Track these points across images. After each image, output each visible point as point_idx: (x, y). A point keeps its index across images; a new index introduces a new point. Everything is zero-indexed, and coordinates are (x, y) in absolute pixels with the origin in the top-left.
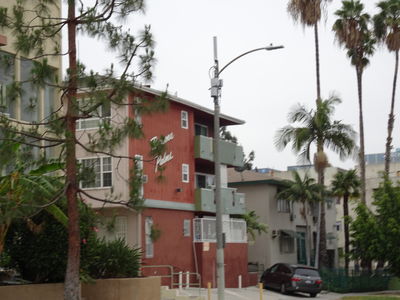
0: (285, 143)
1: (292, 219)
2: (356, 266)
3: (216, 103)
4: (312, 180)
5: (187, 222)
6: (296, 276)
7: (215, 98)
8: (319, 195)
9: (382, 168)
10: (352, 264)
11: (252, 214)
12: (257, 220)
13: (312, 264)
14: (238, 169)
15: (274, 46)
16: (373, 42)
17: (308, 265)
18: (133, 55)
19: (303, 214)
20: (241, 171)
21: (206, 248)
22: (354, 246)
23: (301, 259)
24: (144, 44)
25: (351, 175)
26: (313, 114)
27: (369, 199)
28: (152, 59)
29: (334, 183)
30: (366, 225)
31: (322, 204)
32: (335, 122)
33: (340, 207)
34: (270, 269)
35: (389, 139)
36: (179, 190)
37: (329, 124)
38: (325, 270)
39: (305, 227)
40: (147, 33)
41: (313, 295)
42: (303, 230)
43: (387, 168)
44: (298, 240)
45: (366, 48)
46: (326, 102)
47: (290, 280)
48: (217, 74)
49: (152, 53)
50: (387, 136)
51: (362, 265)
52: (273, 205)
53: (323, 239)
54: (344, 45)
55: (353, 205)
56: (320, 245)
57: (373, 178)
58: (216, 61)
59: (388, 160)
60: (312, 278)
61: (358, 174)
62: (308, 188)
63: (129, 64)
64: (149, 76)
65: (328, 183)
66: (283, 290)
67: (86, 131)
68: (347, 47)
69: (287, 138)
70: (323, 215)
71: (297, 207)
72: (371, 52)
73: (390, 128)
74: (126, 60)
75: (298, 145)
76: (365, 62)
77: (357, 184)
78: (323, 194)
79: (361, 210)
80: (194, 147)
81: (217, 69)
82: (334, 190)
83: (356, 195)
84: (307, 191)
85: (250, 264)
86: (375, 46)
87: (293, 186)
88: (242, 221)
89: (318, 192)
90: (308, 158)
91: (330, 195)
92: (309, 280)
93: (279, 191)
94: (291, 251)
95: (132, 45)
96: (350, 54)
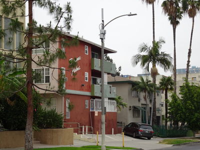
0: (137, 63)
1: (139, 101)
2: (171, 125)
3: (102, 42)
4: (150, 81)
5: (87, 101)
6: (141, 129)
7: (102, 39)
8: (153, 89)
9: (185, 76)
10: (169, 123)
11: (119, 98)
12: (122, 101)
13: (149, 123)
14: (113, 75)
15: (132, 14)
16: (182, 13)
17: (147, 124)
18: (61, 17)
19: (145, 98)
20: (114, 76)
21: (96, 114)
22: (170, 114)
23: (144, 120)
24: (67, 11)
25: (169, 79)
26: (151, 48)
27: (178, 91)
28: (70, 19)
29: (160, 83)
30: (176, 104)
31: (155, 94)
32: (162, 53)
33: (163, 95)
34: (128, 125)
35: (189, 62)
36: (83, 85)
37: (159, 53)
38: (155, 126)
39: (146, 104)
40: (68, 6)
41: (149, 139)
42: (145, 106)
43: (187, 76)
44: (142, 111)
45: (178, 16)
46: (158, 42)
47: (138, 131)
48: (103, 27)
49: (71, 16)
50: (187, 60)
51: (174, 124)
52: (130, 94)
53: (154, 111)
54: (167, 14)
55: (170, 94)
56: (153, 114)
57: (180, 80)
58: (103, 21)
59: (187, 72)
60: (149, 130)
61: (173, 79)
62: (148, 85)
63: (59, 21)
64: (69, 27)
65: (158, 83)
66: (134, 136)
67: (37, 54)
68: (168, 15)
69: (137, 60)
70: (155, 99)
71: (142, 95)
72: (180, 18)
73: (189, 56)
74: (58, 19)
75: (143, 64)
76: (178, 23)
77: (172, 84)
78: (155, 88)
79: (174, 97)
80: (91, 64)
81: (103, 25)
82: (160, 86)
83: (171, 89)
84: (147, 87)
85: (118, 122)
86: (182, 15)
87: (141, 84)
88: (114, 101)
89: (152, 87)
90: (148, 70)
91: (158, 89)
92: (147, 131)
93: (133, 86)
94: (139, 117)
95: (60, 12)
96: (170, 19)
